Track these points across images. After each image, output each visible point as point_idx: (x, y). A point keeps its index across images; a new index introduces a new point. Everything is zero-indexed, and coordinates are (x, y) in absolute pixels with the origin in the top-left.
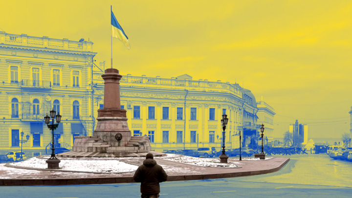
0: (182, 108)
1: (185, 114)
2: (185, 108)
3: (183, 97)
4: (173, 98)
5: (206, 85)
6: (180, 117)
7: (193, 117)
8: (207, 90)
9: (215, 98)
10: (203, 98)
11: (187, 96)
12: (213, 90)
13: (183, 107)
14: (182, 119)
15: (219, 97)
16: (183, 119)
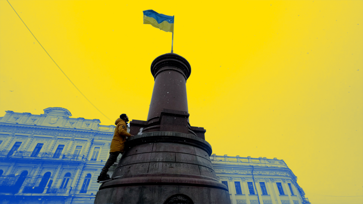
0: (252, 183)
1: (256, 189)
2: (254, 183)
3: (250, 172)
4: (242, 173)
5: (267, 162)
6: (252, 192)
7: (265, 193)
8: (269, 166)
9: (277, 173)
10: (268, 173)
11: (254, 171)
12: (273, 166)
13: (252, 181)
14: (254, 194)
15: (282, 172)
16: (256, 193)
